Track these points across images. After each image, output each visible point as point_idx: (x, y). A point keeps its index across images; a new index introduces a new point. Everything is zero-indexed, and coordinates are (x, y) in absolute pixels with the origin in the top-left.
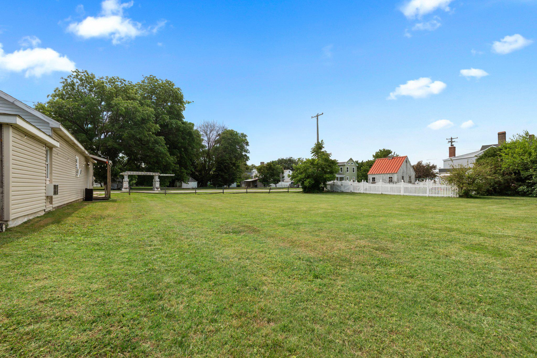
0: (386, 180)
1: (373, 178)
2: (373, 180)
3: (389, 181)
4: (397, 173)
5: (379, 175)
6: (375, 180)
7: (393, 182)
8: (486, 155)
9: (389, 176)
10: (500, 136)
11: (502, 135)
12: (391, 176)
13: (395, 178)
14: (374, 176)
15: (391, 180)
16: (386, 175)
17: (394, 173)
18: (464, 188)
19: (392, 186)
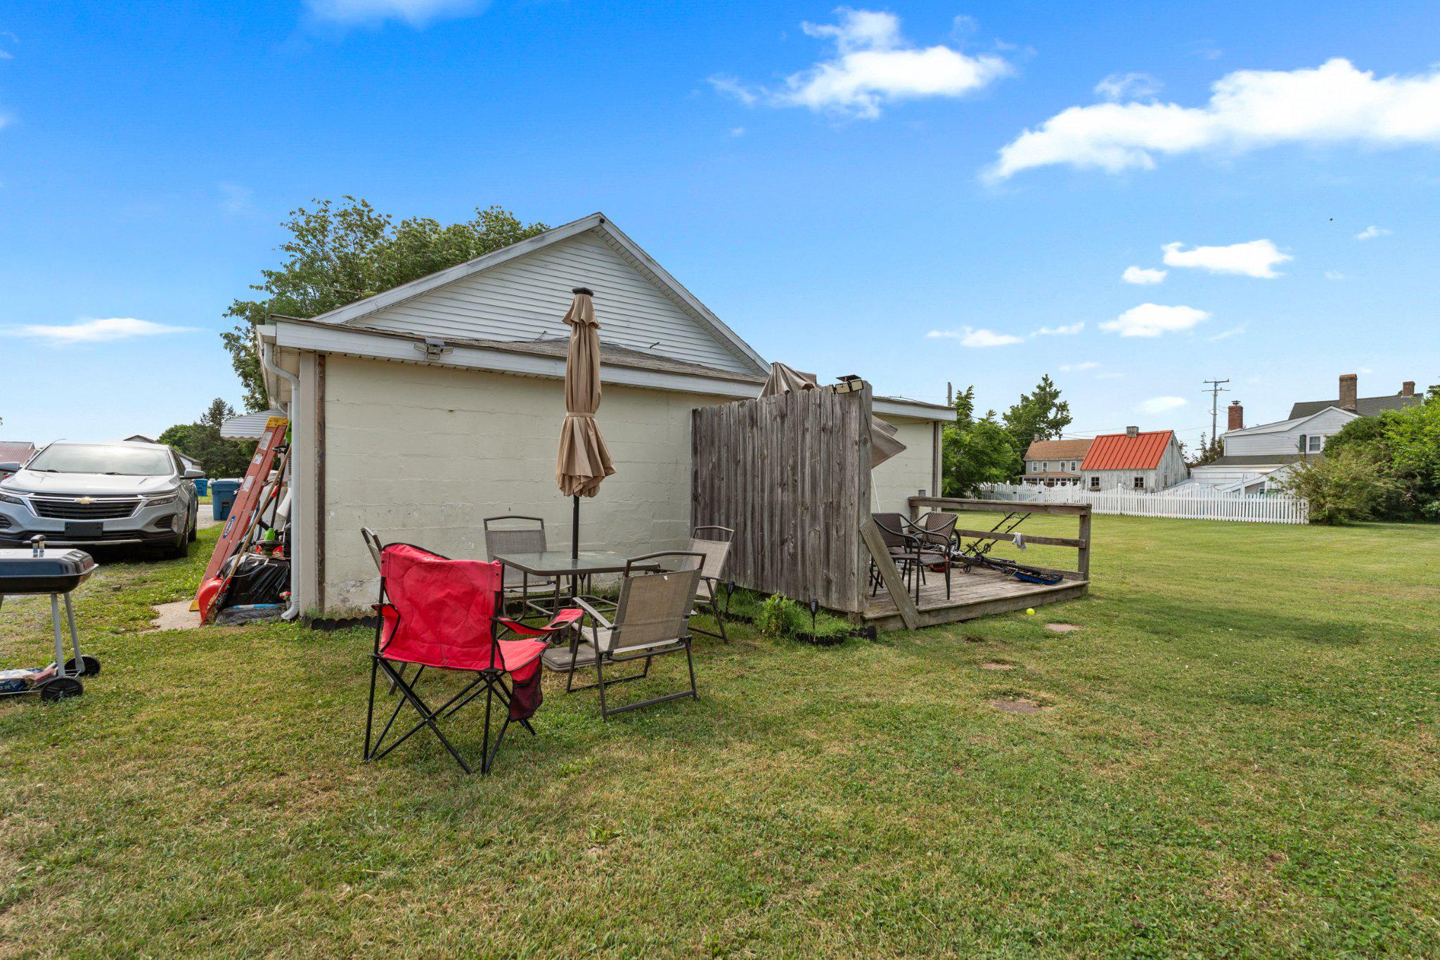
0: (1128, 483)
1: (1093, 479)
2: (1093, 485)
3: (1136, 485)
4: (1155, 469)
5: (1110, 473)
6: (1098, 484)
7: (1146, 490)
8: (1350, 435)
9: (1134, 474)
10: (1344, 383)
11: (1349, 383)
12: (1139, 476)
13: (1151, 479)
14: (1096, 475)
15: (1139, 483)
16: (1128, 473)
17: (1149, 469)
18: (1328, 505)
19: (1142, 497)
